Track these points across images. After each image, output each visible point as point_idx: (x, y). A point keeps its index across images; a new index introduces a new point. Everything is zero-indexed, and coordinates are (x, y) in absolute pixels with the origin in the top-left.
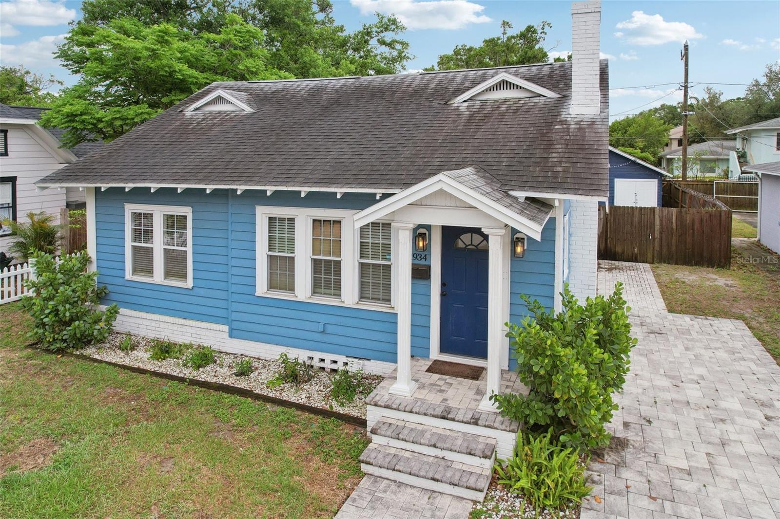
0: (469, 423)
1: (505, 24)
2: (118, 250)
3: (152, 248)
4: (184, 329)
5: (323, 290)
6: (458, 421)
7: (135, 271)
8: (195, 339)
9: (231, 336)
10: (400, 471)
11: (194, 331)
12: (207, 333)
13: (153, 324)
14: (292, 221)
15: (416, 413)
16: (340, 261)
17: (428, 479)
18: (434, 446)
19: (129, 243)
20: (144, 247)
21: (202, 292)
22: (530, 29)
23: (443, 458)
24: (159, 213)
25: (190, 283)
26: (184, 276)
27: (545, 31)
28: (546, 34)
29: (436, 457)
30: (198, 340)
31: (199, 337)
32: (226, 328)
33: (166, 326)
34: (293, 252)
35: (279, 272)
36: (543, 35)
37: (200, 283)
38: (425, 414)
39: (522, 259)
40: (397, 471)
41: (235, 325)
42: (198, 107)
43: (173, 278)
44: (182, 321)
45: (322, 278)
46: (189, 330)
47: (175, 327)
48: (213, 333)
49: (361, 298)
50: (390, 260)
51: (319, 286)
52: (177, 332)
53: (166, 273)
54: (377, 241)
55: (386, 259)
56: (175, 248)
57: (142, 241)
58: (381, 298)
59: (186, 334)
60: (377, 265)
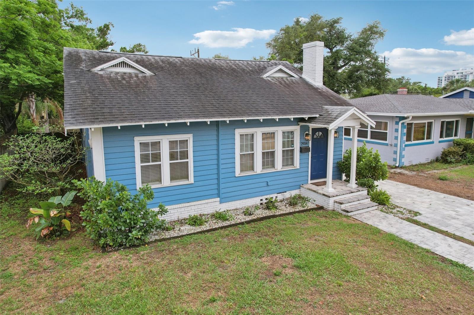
3: (160, 164)
4: (189, 208)
7: (143, 182)
8: (197, 212)
9: (221, 203)
11: (196, 207)
12: (206, 205)
14: (252, 135)
16: (275, 151)
19: (138, 165)
20: (152, 165)
21: (200, 183)
25: (191, 180)
26: (187, 177)
29: (358, 204)
30: (199, 212)
31: (200, 209)
32: (218, 199)
33: (176, 211)
34: (253, 150)
35: (244, 162)
37: (198, 179)
42: (105, 68)
43: (177, 180)
44: (188, 204)
45: (265, 161)
46: (193, 208)
47: (183, 209)
48: (209, 205)
49: (283, 166)
50: (293, 147)
51: (264, 165)
52: (184, 212)
53: (172, 178)
54: (288, 140)
55: (292, 147)
56: (179, 161)
57: (151, 162)
58: (289, 164)
59: (191, 211)
60: (288, 150)
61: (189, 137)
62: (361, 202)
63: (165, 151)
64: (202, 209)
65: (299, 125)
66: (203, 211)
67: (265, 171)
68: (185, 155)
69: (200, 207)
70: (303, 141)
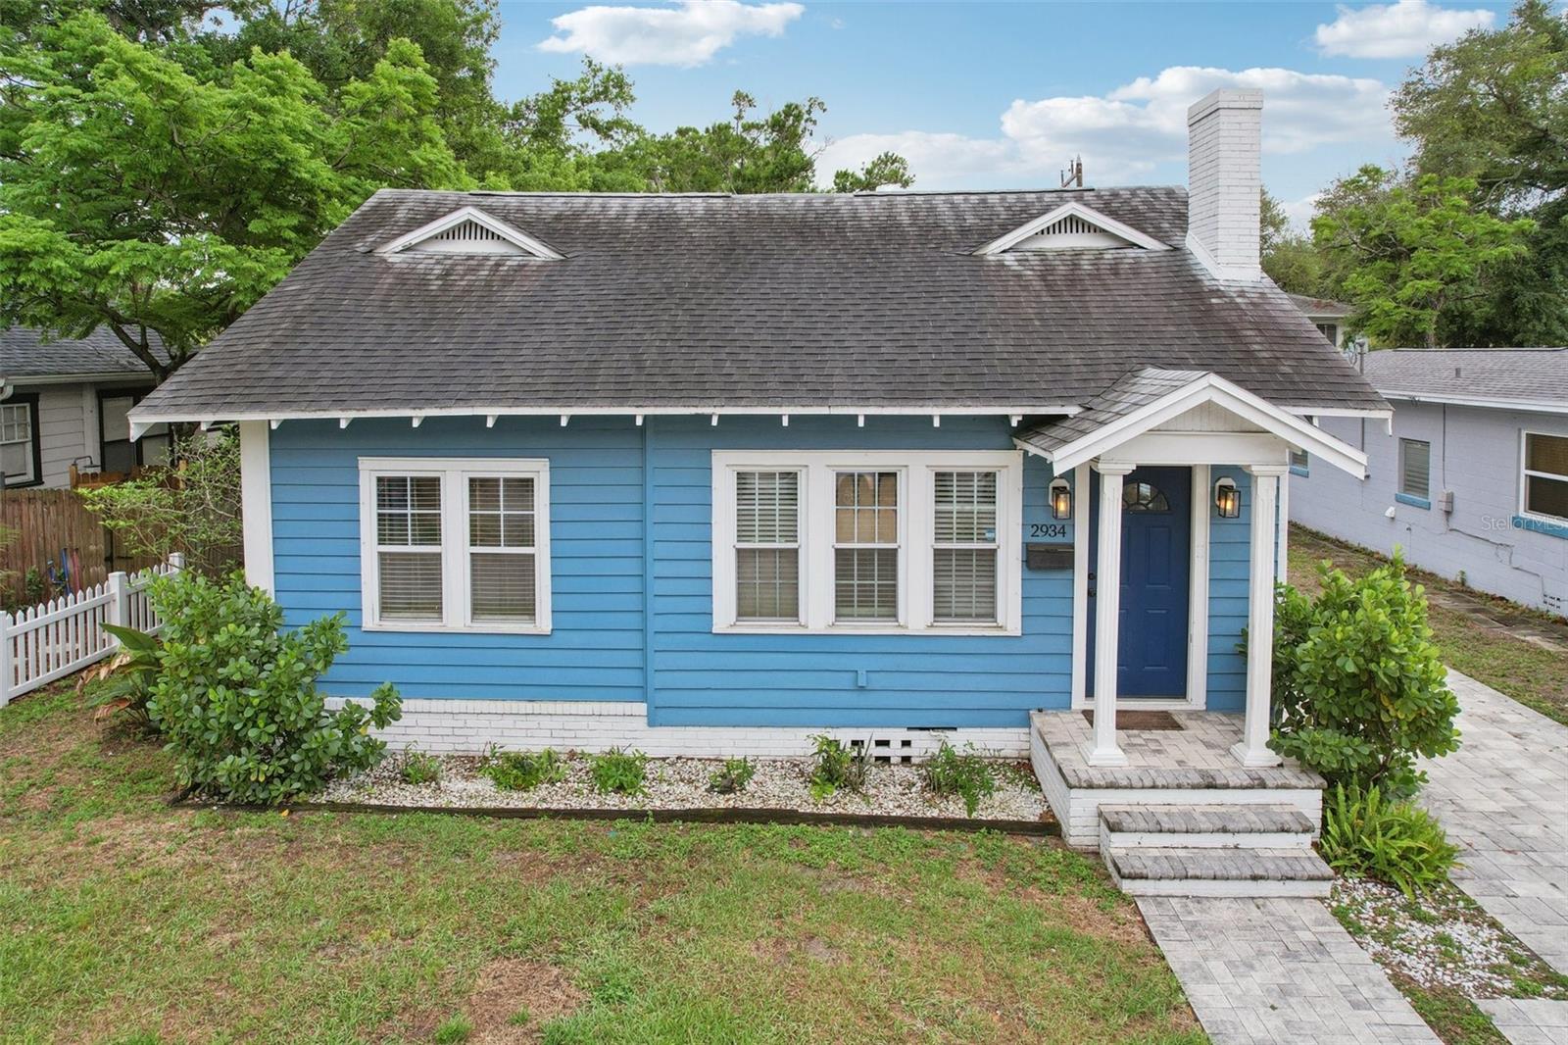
0: (1252, 787)
1: (740, 98)
2: (343, 565)
3: (440, 554)
4: (532, 722)
5: (856, 610)
6: (1235, 788)
7: (386, 608)
9: (651, 724)
10: (1197, 878)
11: (557, 723)
12: (593, 723)
13: (448, 721)
14: (791, 477)
15: (1163, 787)
16: (896, 550)
17: (1246, 879)
18: (1225, 830)
19: (371, 549)
20: (415, 554)
21: (577, 639)
22: (790, 110)
23: (1236, 847)
24: (454, 476)
25: (544, 622)
26: (528, 610)
27: (813, 116)
28: (815, 122)
29: (1225, 848)
30: (567, 742)
31: (572, 734)
32: (641, 708)
33: (483, 721)
34: (794, 538)
35: (758, 581)
36: (810, 125)
37: (569, 621)
38: (1179, 787)
39: (1235, 521)
40: (1191, 878)
41: (662, 698)
42: (413, 243)
43: (496, 617)
44: (528, 707)
45: (853, 585)
46: (546, 722)
47: (508, 721)
48: (607, 723)
49: (936, 615)
50: (994, 540)
51: (844, 601)
52: (513, 733)
53: (478, 609)
54: (967, 508)
55: (985, 540)
56: (503, 550)
57: (410, 542)
58: (974, 611)
59: (537, 733)
60: (968, 553)
61: (537, 469)
62: (1244, 841)
63: (455, 511)
64: (580, 734)
65: (1014, 448)
66: (585, 742)
67: (848, 628)
68: (523, 532)
69: (571, 723)
70: (1042, 518)
